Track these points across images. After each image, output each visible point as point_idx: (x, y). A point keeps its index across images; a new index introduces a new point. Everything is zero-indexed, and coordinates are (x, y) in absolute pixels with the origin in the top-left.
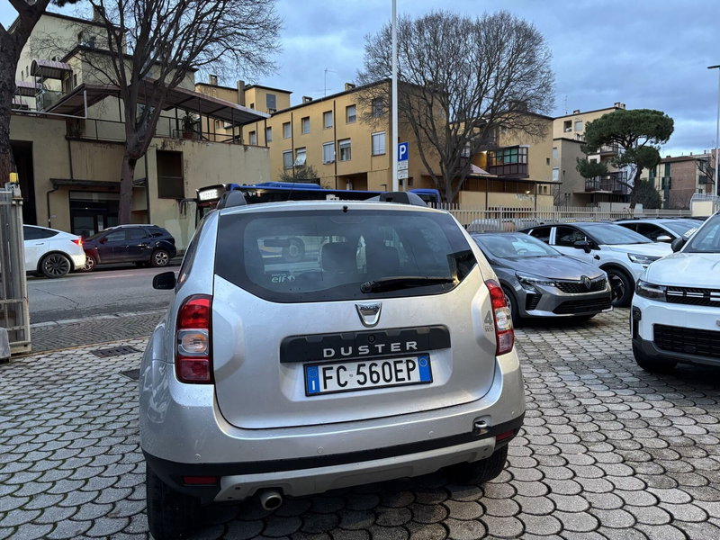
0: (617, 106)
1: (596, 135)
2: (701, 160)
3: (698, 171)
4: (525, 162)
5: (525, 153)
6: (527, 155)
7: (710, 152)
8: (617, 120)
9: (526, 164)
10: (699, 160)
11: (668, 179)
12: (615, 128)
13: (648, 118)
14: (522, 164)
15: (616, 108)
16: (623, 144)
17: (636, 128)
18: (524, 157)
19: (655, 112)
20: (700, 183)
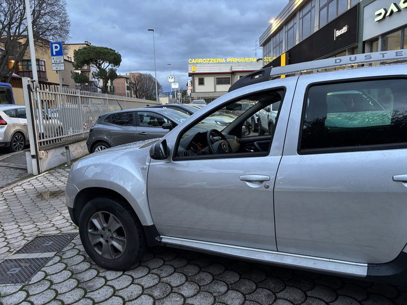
0: (86, 43)
1: (81, 58)
2: (127, 78)
3: (126, 84)
4: (44, 70)
5: (43, 64)
6: (45, 66)
7: (129, 74)
8: (92, 51)
9: (45, 72)
10: (126, 78)
11: (112, 87)
12: (92, 56)
13: (109, 52)
14: (43, 72)
15: (86, 44)
16: (96, 65)
17: (103, 57)
18: (43, 67)
19: (111, 50)
20: (127, 89)
